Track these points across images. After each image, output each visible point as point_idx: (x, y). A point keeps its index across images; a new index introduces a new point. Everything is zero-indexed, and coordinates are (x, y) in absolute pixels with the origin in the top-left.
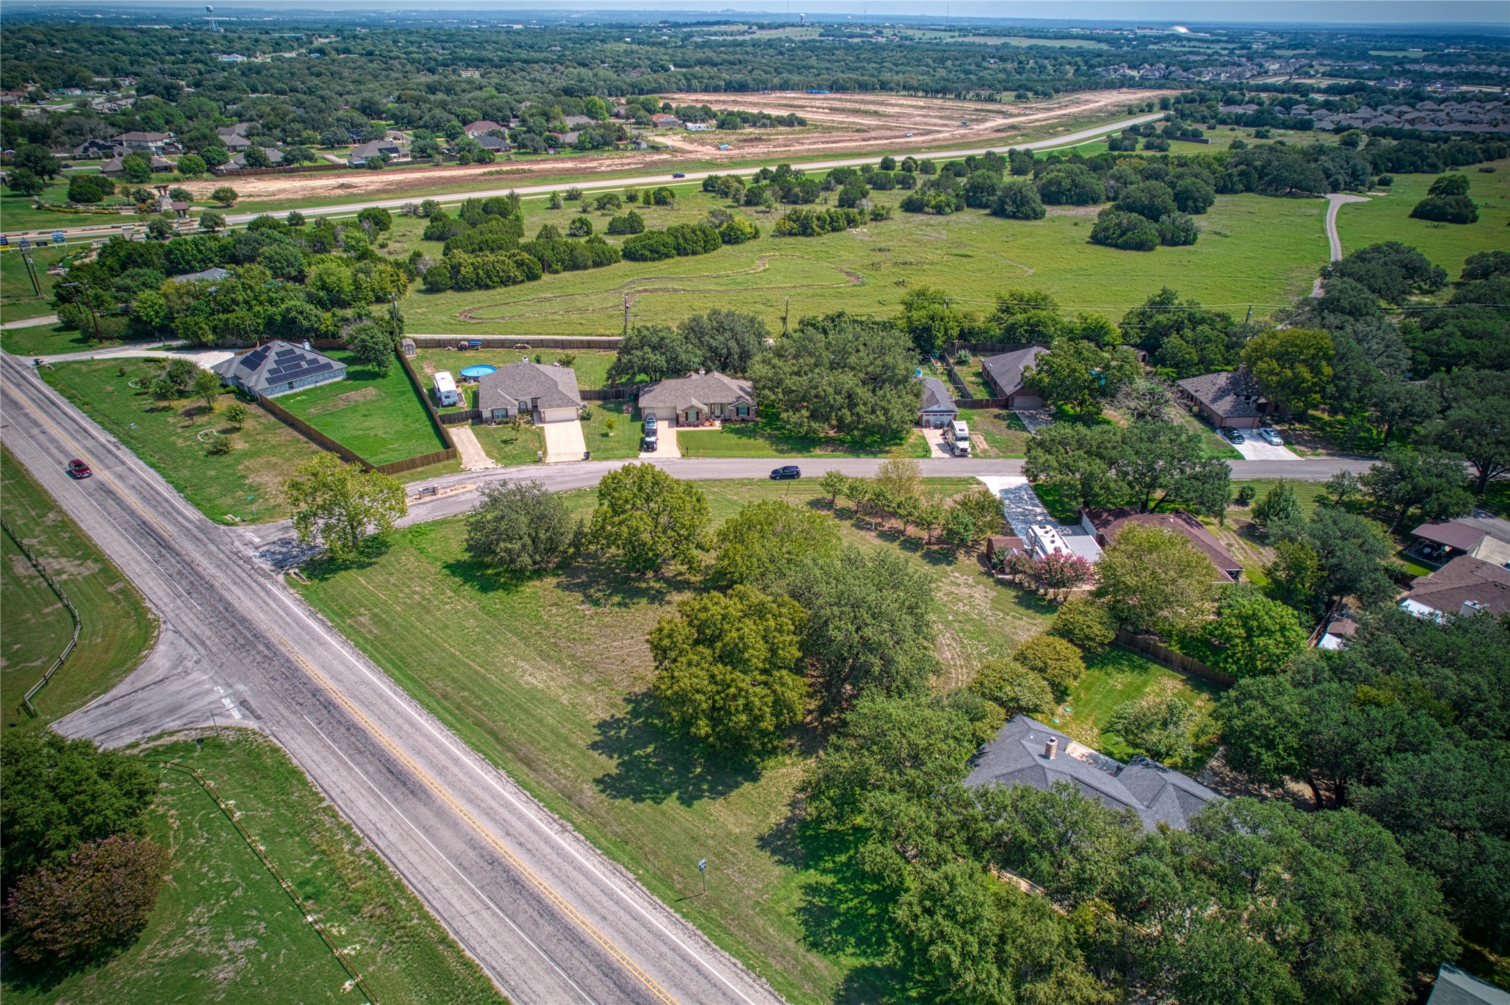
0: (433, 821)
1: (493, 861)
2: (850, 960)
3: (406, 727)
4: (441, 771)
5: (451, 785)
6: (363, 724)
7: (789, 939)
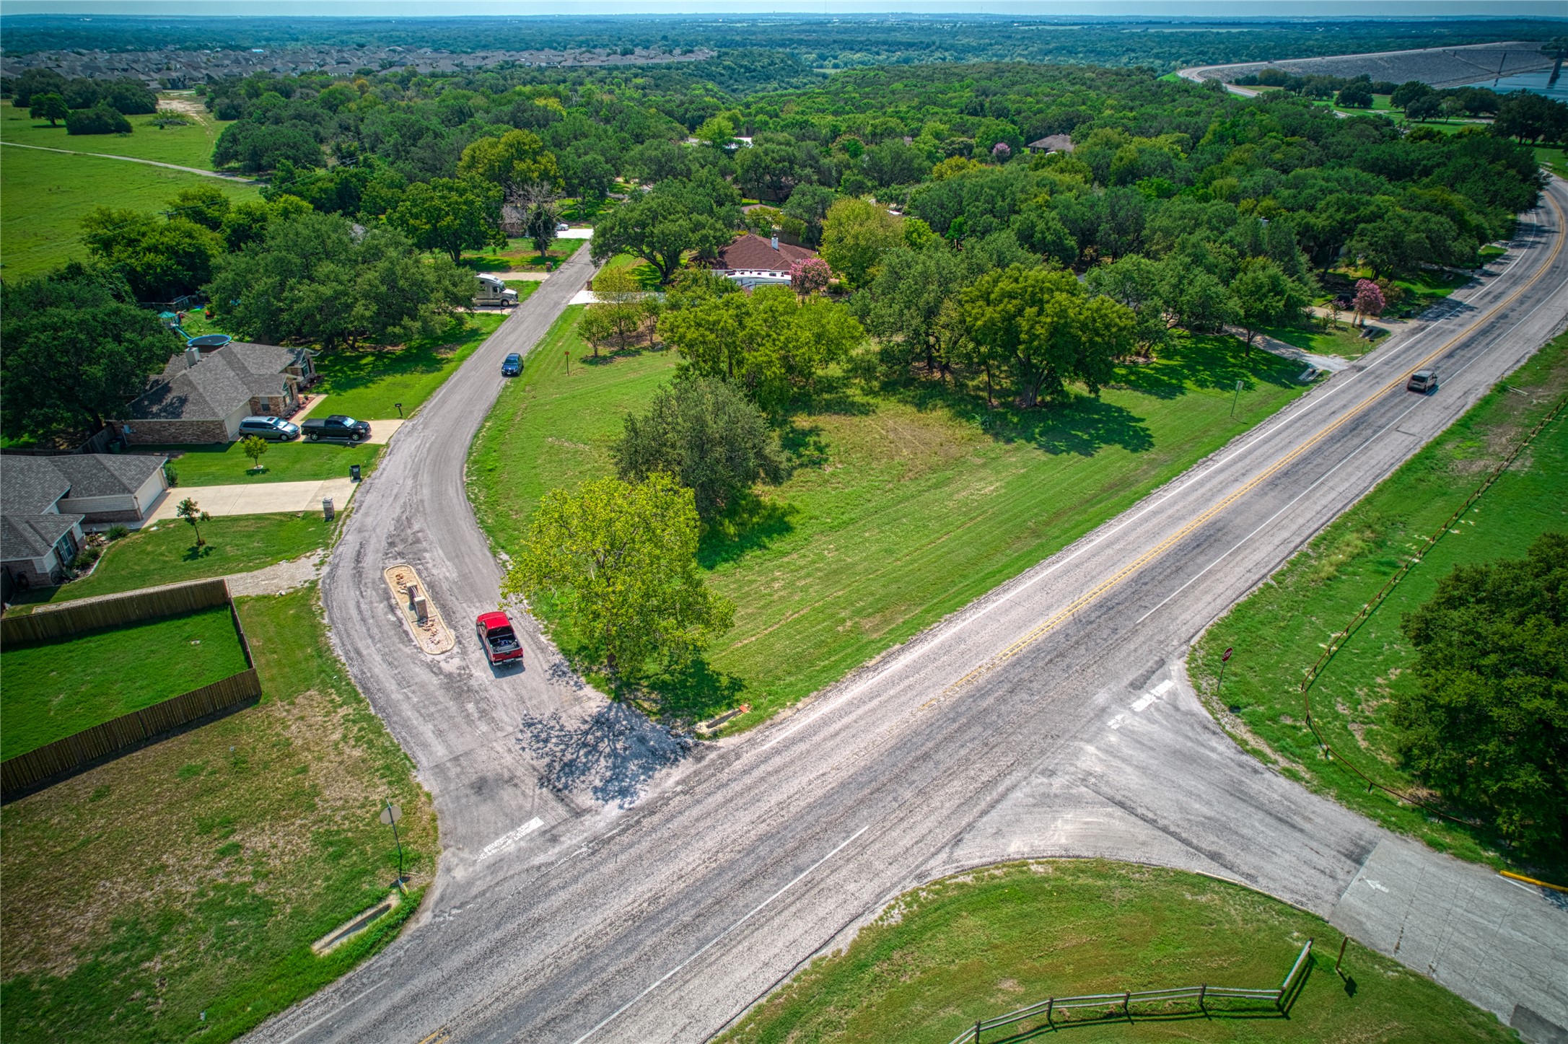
1: (1273, 483)
2: (1254, 380)
7: (1247, 398)
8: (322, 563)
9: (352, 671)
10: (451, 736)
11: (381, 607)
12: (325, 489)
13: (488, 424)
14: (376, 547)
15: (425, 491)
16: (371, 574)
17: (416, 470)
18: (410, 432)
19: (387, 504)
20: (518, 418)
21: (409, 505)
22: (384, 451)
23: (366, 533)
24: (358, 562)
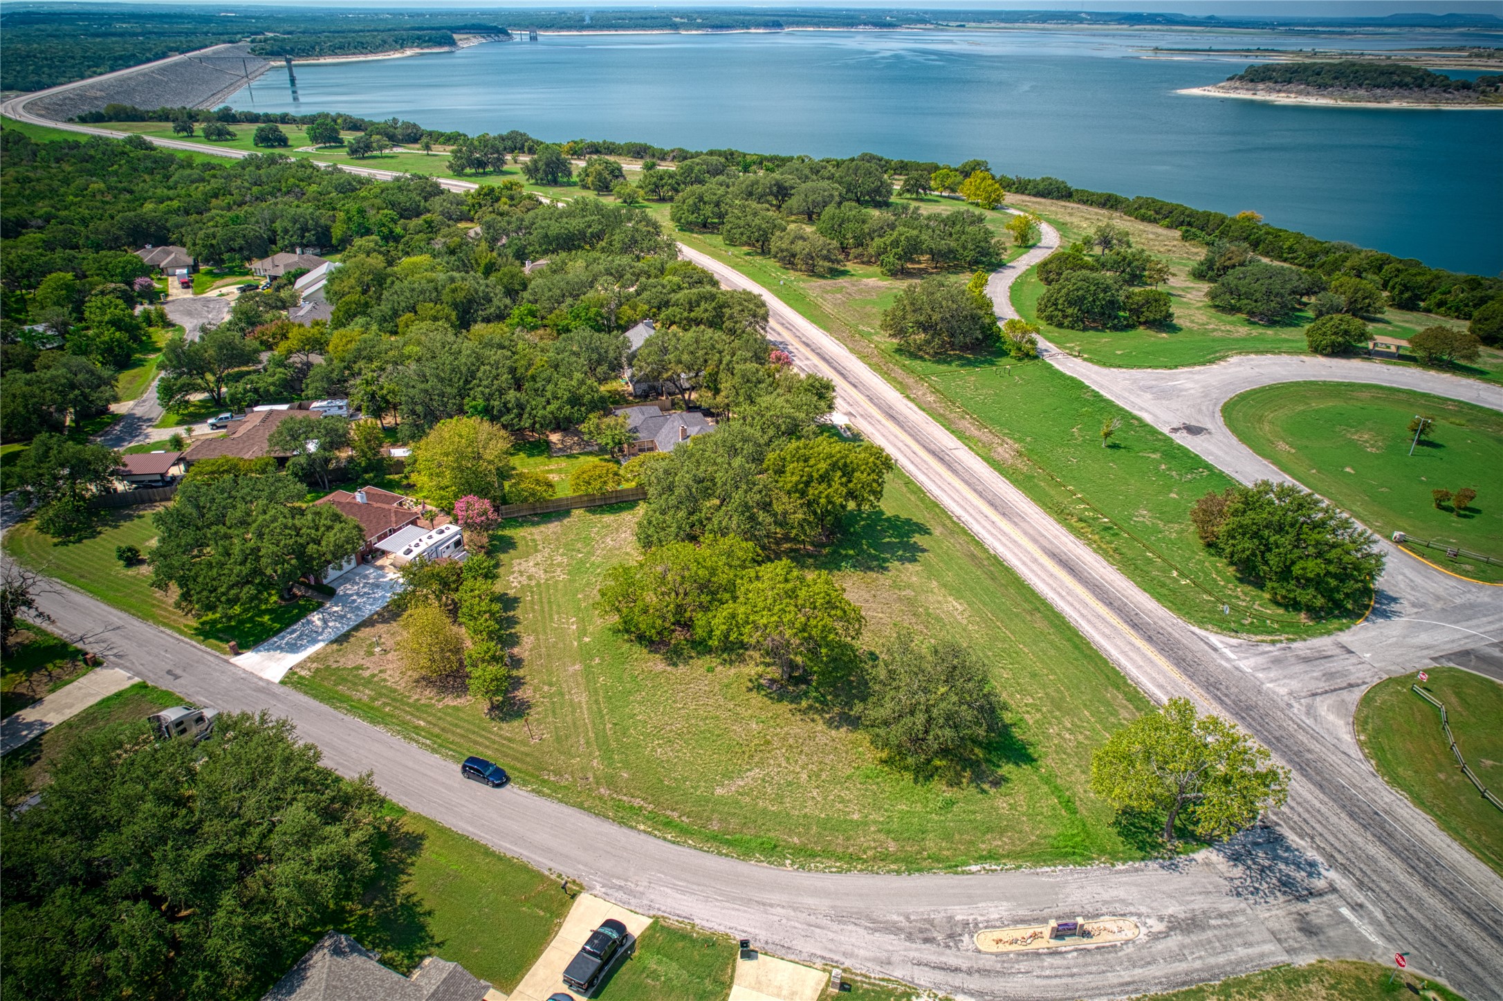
0: (1041, 539)
3: (1064, 594)
4: (1035, 561)
5: (1026, 551)
6: (1100, 604)
10: (1250, 938)
11: (1050, 960)
12: (758, 986)
13: (642, 827)
14: (929, 953)
15: (810, 901)
16: (987, 962)
17: (748, 902)
18: (631, 893)
19: (831, 935)
20: (637, 802)
21: (841, 918)
22: (673, 922)
23: (895, 958)
24: (957, 970)
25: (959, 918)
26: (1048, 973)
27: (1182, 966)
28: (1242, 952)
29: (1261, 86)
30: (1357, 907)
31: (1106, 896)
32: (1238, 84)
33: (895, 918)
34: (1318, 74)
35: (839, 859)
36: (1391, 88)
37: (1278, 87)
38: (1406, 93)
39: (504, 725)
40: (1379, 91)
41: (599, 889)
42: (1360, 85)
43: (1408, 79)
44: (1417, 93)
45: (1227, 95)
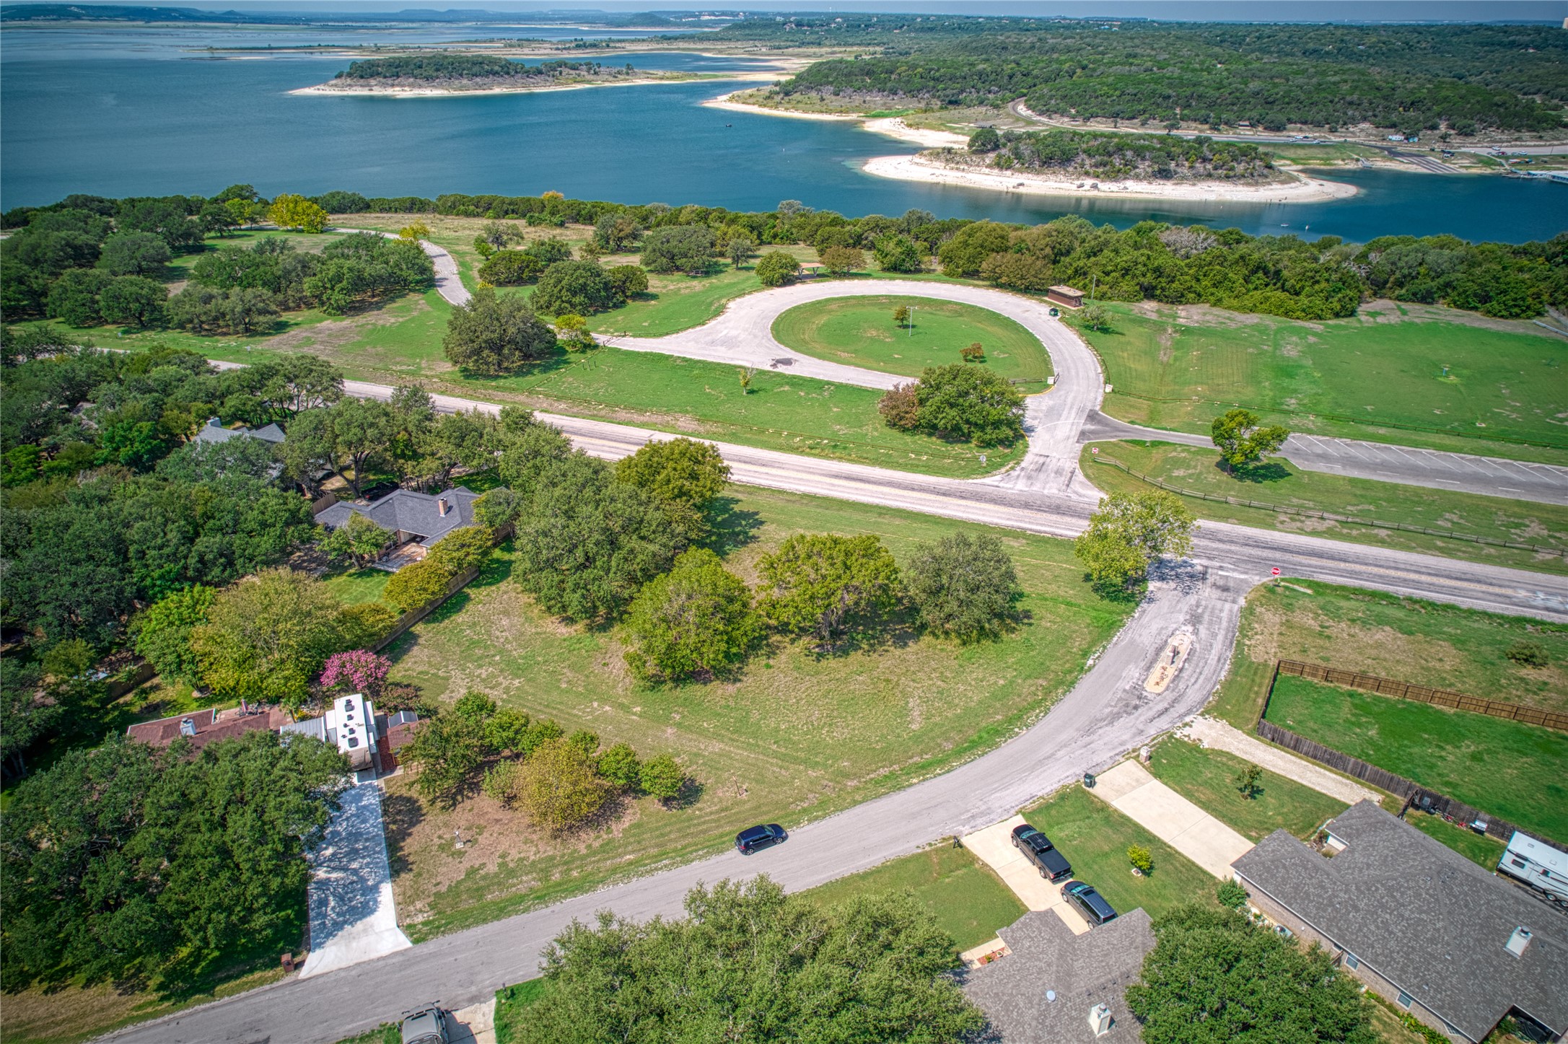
0: (813, 471)
3: (881, 496)
6: (908, 492)
8: (1186, 725)
9: (1230, 654)
10: (1218, 608)
11: (1185, 674)
12: (1120, 792)
13: (915, 781)
14: (1145, 713)
15: (1063, 737)
16: (1170, 696)
17: (1041, 763)
18: (982, 814)
19: (1101, 742)
20: (884, 771)
21: (1089, 730)
22: (1030, 806)
23: (1141, 727)
24: (1166, 710)
25: (1127, 687)
26: (1193, 680)
27: (1220, 637)
28: (1224, 615)
29: (373, 82)
30: (1221, 568)
31: (1154, 631)
32: (349, 81)
33: (1108, 710)
34: (420, 67)
35: (1033, 709)
36: (487, 76)
37: (390, 81)
38: (500, 80)
39: (699, 805)
40: (478, 80)
41: (966, 829)
42: (461, 75)
43: (496, 68)
44: (509, 80)
45: (345, 93)
